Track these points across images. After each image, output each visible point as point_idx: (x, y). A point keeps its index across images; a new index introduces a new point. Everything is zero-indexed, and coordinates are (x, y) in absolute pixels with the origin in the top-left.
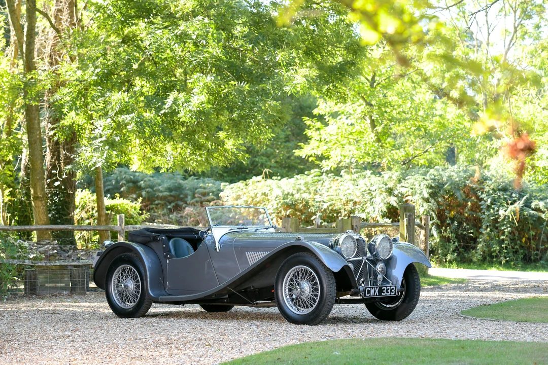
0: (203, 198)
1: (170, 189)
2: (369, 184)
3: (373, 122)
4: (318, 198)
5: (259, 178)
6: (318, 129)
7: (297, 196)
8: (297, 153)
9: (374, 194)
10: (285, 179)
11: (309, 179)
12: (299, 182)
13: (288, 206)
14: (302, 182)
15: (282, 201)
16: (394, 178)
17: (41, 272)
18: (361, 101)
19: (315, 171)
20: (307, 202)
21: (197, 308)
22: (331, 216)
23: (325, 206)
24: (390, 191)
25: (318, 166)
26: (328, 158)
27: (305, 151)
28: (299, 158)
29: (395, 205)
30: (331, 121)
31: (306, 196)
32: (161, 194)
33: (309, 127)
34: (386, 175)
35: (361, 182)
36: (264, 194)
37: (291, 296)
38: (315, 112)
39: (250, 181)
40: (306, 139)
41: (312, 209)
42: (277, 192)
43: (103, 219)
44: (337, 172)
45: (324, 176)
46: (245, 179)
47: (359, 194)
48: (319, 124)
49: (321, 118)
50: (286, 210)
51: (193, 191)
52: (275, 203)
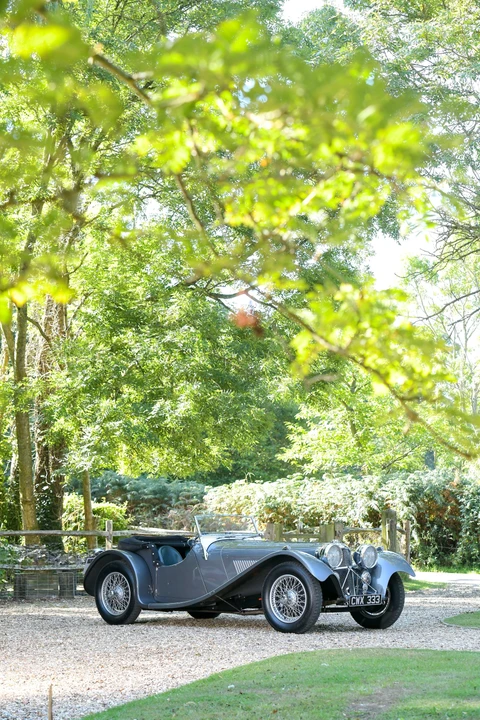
0: (187, 501)
1: (154, 492)
2: (349, 488)
3: (353, 426)
4: (299, 501)
5: (242, 481)
6: (300, 434)
7: (279, 500)
8: (279, 457)
9: (355, 497)
10: (267, 483)
11: (291, 483)
12: (281, 485)
13: (271, 509)
14: (285, 485)
15: (265, 504)
16: (375, 482)
17: (31, 577)
18: (342, 406)
19: (297, 475)
20: (289, 506)
21: (185, 615)
22: (313, 520)
23: (307, 510)
24: (371, 495)
25: (301, 471)
26: (309, 462)
27: (288, 455)
28: (282, 461)
29: (376, 508)
30: (313, 426)
31: (288, 500)
32: (146, 497)
33: (290, 432)
34: (367, 479)
35: (342, 485)
36: (247, 497)
37: (278, 604)
38: (297, 416)
39: (233, 485)
40: (289, 443)
41: (294, 513)
42: (260, 495)
43: (90, 523)
44: (318, 475)
45: (306, 480)
46: (228, 482)
47: (340, 497)
48: (300, 429)
49: (302, 422)
50: (268, 513)
51: (178, 493)
52: (257, 506)
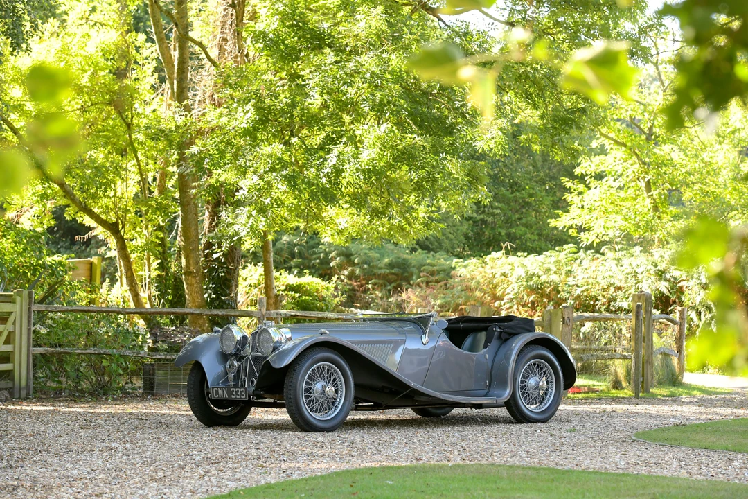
0: (431, 278)
1: (391, 265)
2: (634, 265)
3: (648, 183)
4: (571, 281)
5: (500, 254)
6: (580, 193)
7: (544, 278)
8: (553, 223)
9: (640, 277)
10: (531, 256)
11: (562, 256)
12: (548, 260)
13: (532, 290)
14: (553, 259)
15: (525, 284)
16: (667, 257)
18: (634, 158)
19: (569, 247)
20: (557, 286)
22: (586, 304)
23: (579, 291)
24: (661, 274)
25: (576, 242)
26: (589, 230)
27: (561, 222)
28: (555, 228)
29: (665, 291)
30: (593, 183)
31: (555, 278)
32: (380, 272)
33: (568, 190)
34: (657, 253)
35: (626, 261)
36: (504, 275)
38: (577, 171)
39: (488, 258)
40: (566, 207)
41: (564, 295)
42: (521, 272)
43: (272, 301)
44: (597, 248)
45: (581, 253)
47: (622, 277)
48: (581, 187)
49: (582, 178)
50: (529, 295)
51: (420, 267)
52: (515, 286)
